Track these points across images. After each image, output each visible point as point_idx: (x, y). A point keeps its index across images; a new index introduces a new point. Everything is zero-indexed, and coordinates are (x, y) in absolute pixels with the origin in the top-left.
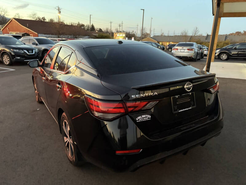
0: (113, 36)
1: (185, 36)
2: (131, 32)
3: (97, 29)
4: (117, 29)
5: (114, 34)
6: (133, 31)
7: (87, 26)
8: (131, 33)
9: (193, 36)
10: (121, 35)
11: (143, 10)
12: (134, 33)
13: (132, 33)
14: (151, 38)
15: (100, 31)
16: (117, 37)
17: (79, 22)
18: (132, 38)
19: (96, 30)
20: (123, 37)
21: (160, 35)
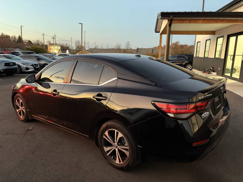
0: (47, 49)
1: (119, 49)
2: (64, 44)
3: (26, 41)
4: (49, 41)
5: (48, 47)
6: (67, 44)
7: (12, 38)
8: (64, 46)
9: (126, 49)
10: (56, 48)
11: (81, 24)
12: (68, 45)
13: (66, 46)
14: (87, 50)
15: (30, 43)
16: (51, 49)
17: (2, 33)
18: (66, 51)
19: (24, 41)
20: (58, 50)
21: (94, 48)
